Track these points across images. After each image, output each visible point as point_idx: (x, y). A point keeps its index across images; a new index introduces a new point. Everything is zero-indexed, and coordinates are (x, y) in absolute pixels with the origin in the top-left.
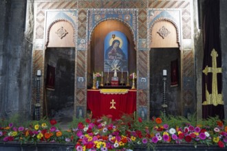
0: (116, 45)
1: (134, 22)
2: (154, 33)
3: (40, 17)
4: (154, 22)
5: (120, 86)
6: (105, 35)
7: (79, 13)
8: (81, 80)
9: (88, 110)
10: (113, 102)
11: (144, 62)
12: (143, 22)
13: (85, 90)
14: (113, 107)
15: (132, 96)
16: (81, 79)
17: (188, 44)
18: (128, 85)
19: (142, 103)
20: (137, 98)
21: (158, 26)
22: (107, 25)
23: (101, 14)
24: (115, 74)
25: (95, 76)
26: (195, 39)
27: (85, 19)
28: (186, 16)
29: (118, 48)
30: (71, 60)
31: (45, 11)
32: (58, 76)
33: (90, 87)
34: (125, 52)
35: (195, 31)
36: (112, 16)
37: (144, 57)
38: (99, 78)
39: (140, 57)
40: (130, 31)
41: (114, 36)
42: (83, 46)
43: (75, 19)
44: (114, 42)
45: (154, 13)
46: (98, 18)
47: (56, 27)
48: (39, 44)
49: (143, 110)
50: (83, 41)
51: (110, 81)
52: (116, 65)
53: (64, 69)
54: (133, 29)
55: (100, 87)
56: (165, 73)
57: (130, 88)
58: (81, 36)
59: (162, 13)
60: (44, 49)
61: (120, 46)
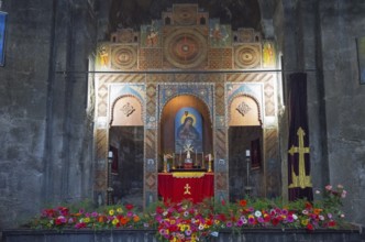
0: (188, 123)
1: (210, 97)
2: (233, 109)
3: (103, 92)
4: (232, 98)
5: (195, 169)
6: (176, 112)
7: (148, 88)
8: (150, 163)
9: (160, 195)
10: (187, 187)
11: (222, 142)
12: (220, 97)
13: (156, 174)
14: (187, 192)
15: (209, 180)
16: (150, 161)
17: (271, 122)
18: (203, 168)
19: (219, 187)
20: (215, 182)
21: (237, 102)
22: (178, 101)
23: (172, 88)
24: (189, 155)
25: (165, 158)
26: (279, 116)
27: (155, 94)
28: (269, 91)
29: (191, 126)
30: (136, 140)
31: (108, 85)
32: (122, 158)
33: (161, 170)
34: (200, 131)
35: (280, 107)
36: (186, 91)
37: (221, 136)
38: (170, 160)
39: (218, 136)
40: (205, 108)
41: (187, 113)
42: (152, 124)
43: (143, 94)
44: (186, 120)
45: (232, 87)
46: (169, 93)
47: (121, 103)
48: (101, 122)
49: (221, 195)
50: (152, 119)
51: (183, 163)
52: (188, 146)
53: (127, 150)
54: (209, 105)
55: (172, 171)
56: (248, 153)
57: (205, 171)
58: (150, 113)
59: (242, 88)
60: (107, 128)
61: (194, 124)
